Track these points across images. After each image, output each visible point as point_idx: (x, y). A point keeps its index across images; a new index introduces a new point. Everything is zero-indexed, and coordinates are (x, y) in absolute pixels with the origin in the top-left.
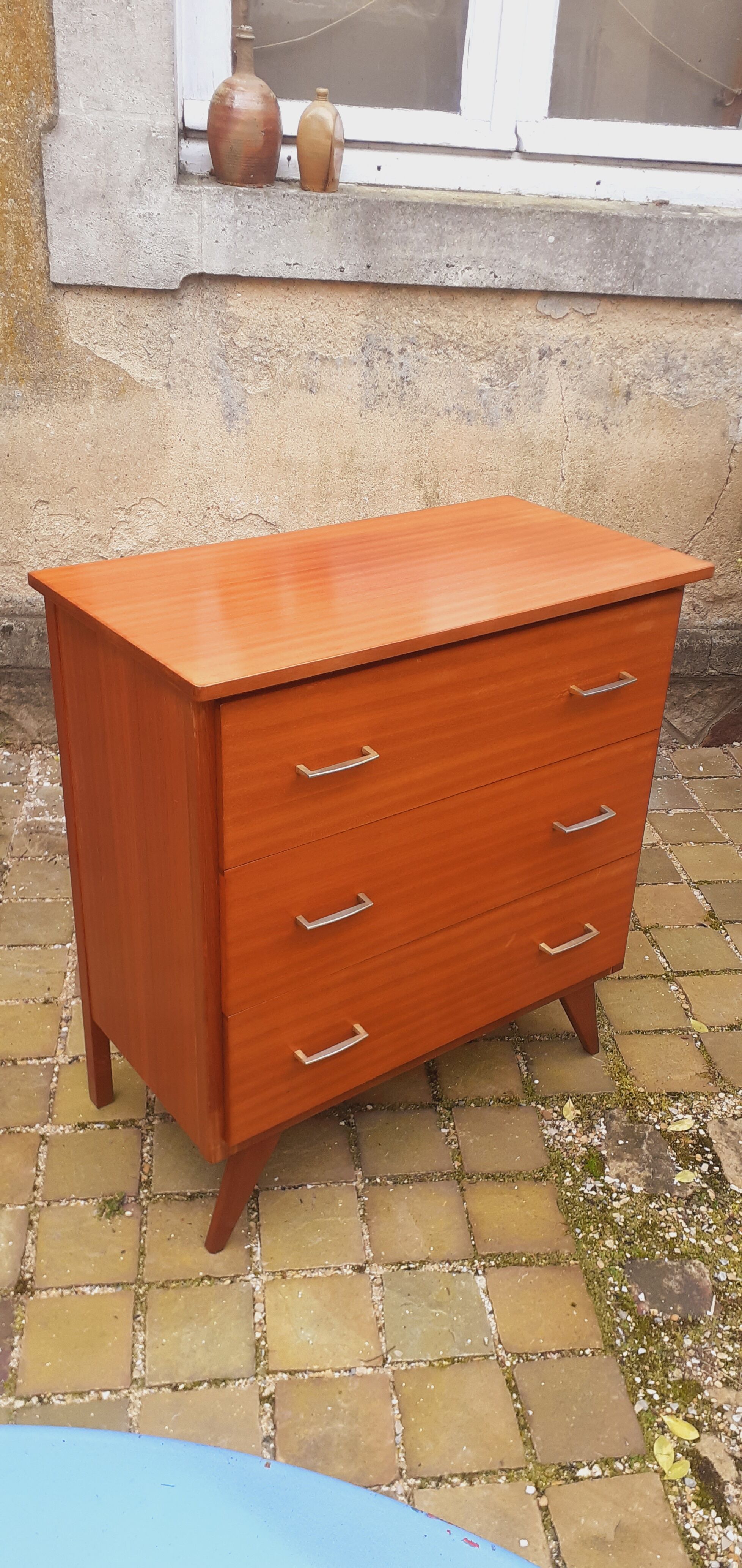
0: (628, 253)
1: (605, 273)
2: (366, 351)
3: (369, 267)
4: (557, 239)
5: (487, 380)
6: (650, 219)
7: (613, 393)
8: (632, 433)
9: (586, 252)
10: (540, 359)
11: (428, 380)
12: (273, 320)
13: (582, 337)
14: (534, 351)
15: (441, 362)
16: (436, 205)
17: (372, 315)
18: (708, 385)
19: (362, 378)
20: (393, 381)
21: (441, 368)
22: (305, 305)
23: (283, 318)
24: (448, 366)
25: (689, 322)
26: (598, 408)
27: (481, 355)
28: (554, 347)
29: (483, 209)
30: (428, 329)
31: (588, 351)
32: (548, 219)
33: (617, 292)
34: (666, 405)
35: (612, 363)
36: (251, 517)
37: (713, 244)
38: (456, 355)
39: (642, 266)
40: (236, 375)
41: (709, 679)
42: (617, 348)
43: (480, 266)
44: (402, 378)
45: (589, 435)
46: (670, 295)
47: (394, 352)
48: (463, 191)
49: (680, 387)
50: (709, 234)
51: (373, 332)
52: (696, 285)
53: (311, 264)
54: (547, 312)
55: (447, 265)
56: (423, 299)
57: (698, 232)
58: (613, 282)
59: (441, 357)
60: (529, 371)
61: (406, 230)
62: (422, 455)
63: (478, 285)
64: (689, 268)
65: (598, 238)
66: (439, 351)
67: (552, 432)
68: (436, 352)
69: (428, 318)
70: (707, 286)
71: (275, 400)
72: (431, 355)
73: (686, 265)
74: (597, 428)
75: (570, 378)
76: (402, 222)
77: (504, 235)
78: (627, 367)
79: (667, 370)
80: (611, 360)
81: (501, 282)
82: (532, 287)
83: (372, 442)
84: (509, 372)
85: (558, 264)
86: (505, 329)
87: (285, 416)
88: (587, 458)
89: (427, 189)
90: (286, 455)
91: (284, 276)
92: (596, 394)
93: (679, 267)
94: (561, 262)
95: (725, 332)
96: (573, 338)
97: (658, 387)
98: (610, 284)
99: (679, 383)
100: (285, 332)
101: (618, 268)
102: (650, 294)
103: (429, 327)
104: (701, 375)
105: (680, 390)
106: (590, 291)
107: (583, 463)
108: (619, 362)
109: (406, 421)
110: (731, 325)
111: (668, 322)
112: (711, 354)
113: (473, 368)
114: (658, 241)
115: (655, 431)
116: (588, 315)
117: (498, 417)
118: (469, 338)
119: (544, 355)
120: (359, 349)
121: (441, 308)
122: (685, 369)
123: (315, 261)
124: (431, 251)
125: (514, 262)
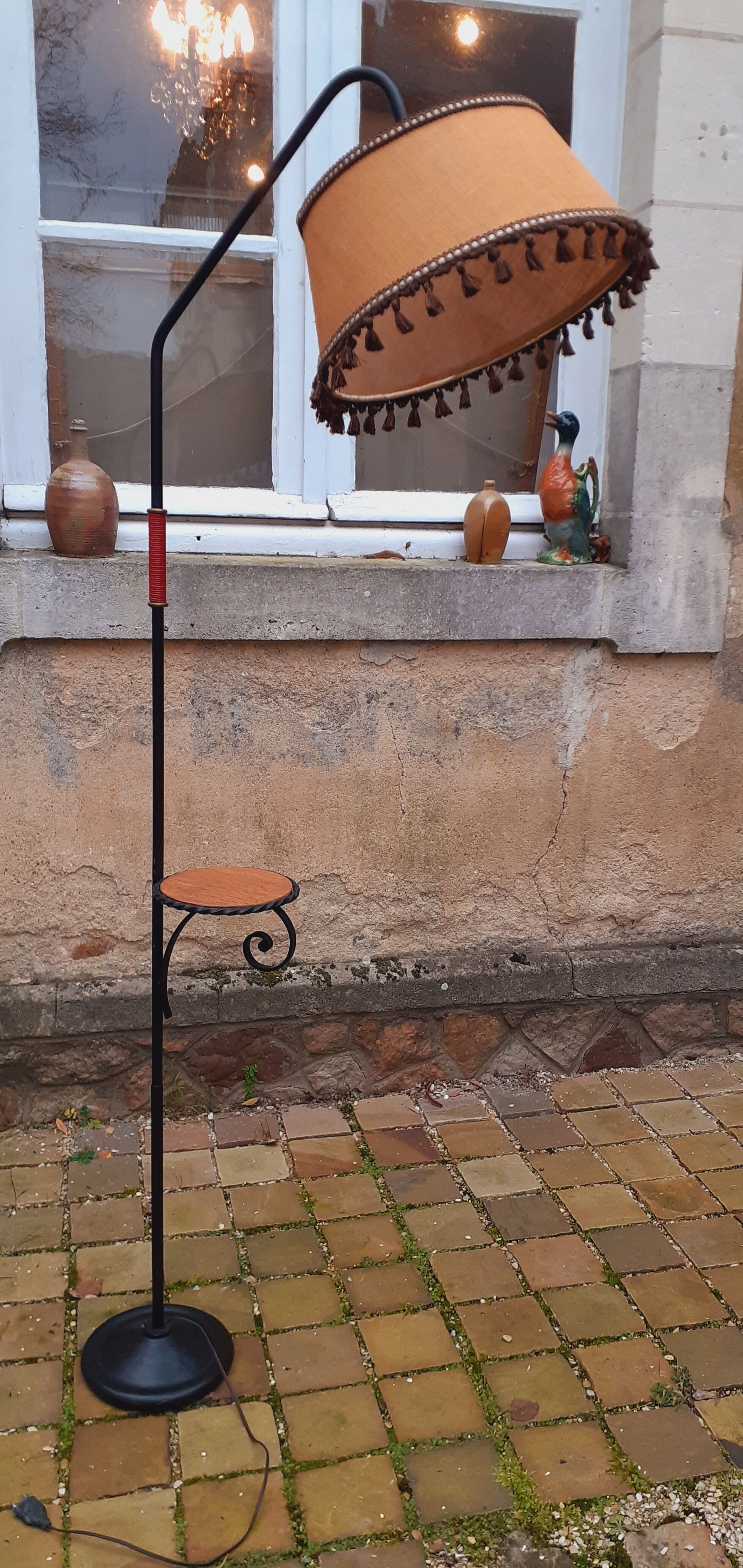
0: (441, 603)
1: (421, 621)
2: (198, 703)
3: (192, 625)
4: (373, 593)
5: (318, 724)
6: (458, 572)
7: (442, 731)
8: (465, 766)
9: (402, 603)
10: (369, 702)
11: (260, 727)
12: (98, 679)
13: (406, 680)
14: (362, 695)
15: (271, 710)
16: (254, 567)
17: (200, 670)
18: (533, 717)
19: (194, 728)
21: (272, 715)
22: (132, 663)
23: (110, 676)
24: (279, 713)
25: (506, 662)
26: (430, 744)
27: (311, 701)
28: (380, 690)
29: (299, 569)
30: (256, 680)
31: (414, 693)
32: (362, 575)
33: (434, 638)
34: (494, 738)
35: (439, 703)
36: (85, 870)
37: (520, 591)
38: (286, 703)
39: (455, 613)
40: (64, 732)
41: (574, 1003)
42: (441, 688)
43: (302, 621)
44: (234, 726)
45: (424, 769)
46: (485, 638)
47: (224, 702)
48: (281, 556)
49: (506, 721)
50: (516, 582)
51: (202, 686)
52: (509, 628)
53: (134, 625)
54: (370, 660)
56: (249, 653)
57: (505, 581)
58: (430, 629)
59: (271, 705)
60: (359, 714)
61: (227, 590)
62: (261, 797)
63: (301, 638)
64: (501, 613)
65: (411, 591)
67: (387, 769)
68: (266, 701)
69: (255, 670)
70: (519, 628)
71: (106, 754)
72: (262, 704)
73: (497, 611)
74: (430, 763)
75: (399, 718)
76: (222, 584)
77: (321, 592)
78: (453, 705)
79: (491, 706)
80: (437, 700)
81: (324, 633)
82: (354, 637)
83: (208, 788)
84: (340, 715)
85: (375, 615)
86: (331, 677)
87: (117, 768)
88: (424, 791)
89: (247, 555)
90: (120, 805)
91: (108, 637)
92: (426, 732)
93: (490, 613)
94: (379, 613)
95: (542, 668)
96: (398, 682)
97: (486, 722)
98: (427, 631)
99: (504, 717)
100: (112, 689)
101: (433, 616)
102: (466, 638)
103: (257, 678)
104: (524, 709)
105: (506, 724)
106: (409, 638)
107: (421, 796)
108: (445, 701)
109: (242, 766)
110: (546, 662)
111: (487, 662)
112: (532, 689)
113: (304, 714)
114: (469, 590)
115: (486, 763)
116: (409, 660)
117: (333, 758)
118: (297, 686)
119: (372, 698)
120: (189, 701)
121: (268, 660)
122: (509, 704)
123: (138, 622)
124: (253, 609)
125: (334, 616)
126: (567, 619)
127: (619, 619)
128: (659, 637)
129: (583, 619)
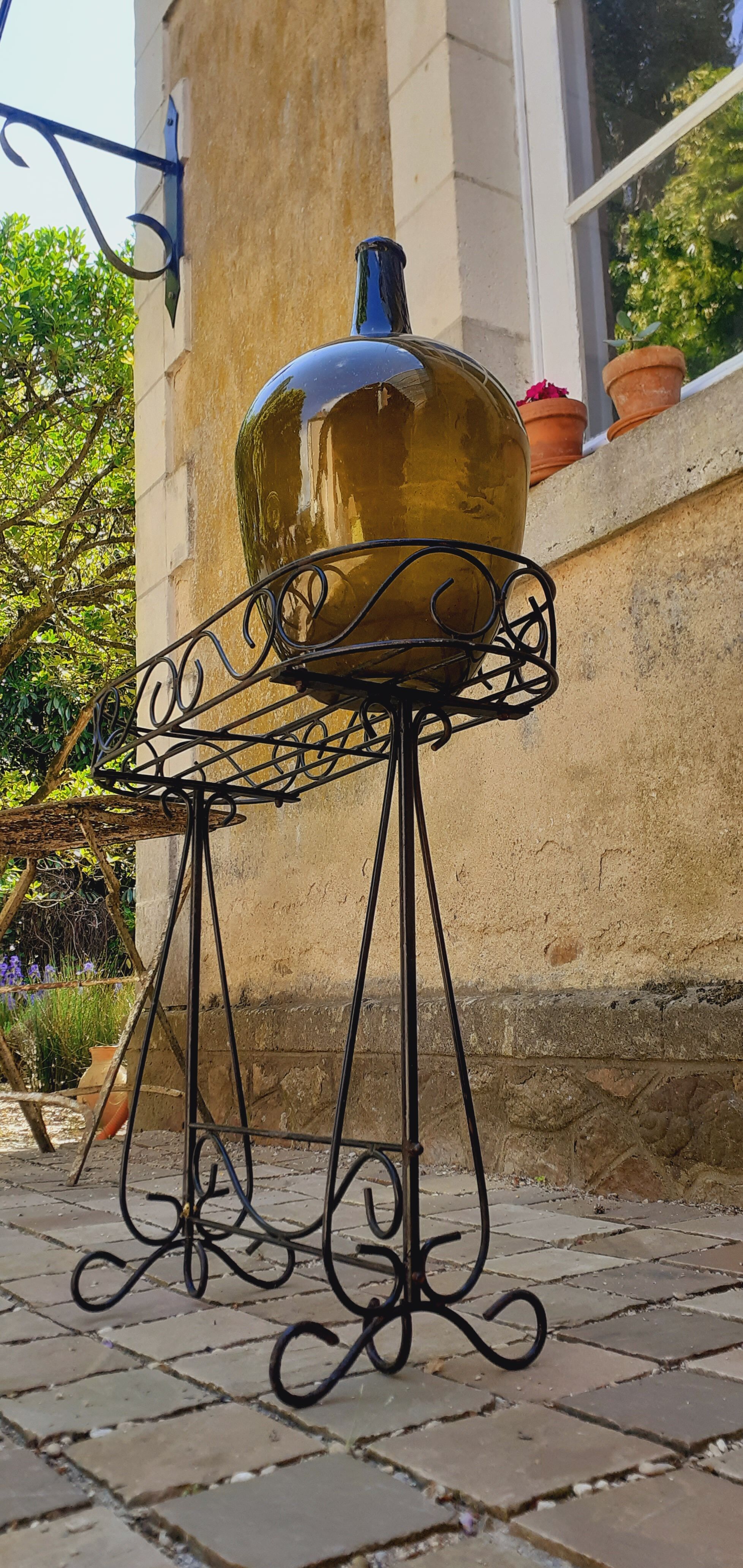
2: (635, 610)
3: (615, 513)
11: (701, 619)
15: (711, 590)
19: (633, 644)
20: (663, 635)
21: (713, 597)
30: (693, 557)
43: (722, 452)
44: (673, 627)
47: (661, 599)
51: (639, 586)
53: (565, 538)
55: (689, 470)
56: (683, 524)
59: (712, 583)
63: (723, 474)
66: (709, 577)
69: (692, 544)
72: (701, 586)
91: (548, 562)
103: (694, 554)
109: (684, 679)
120: (627, 611)
121: (705, 525)
124: (670, 463)
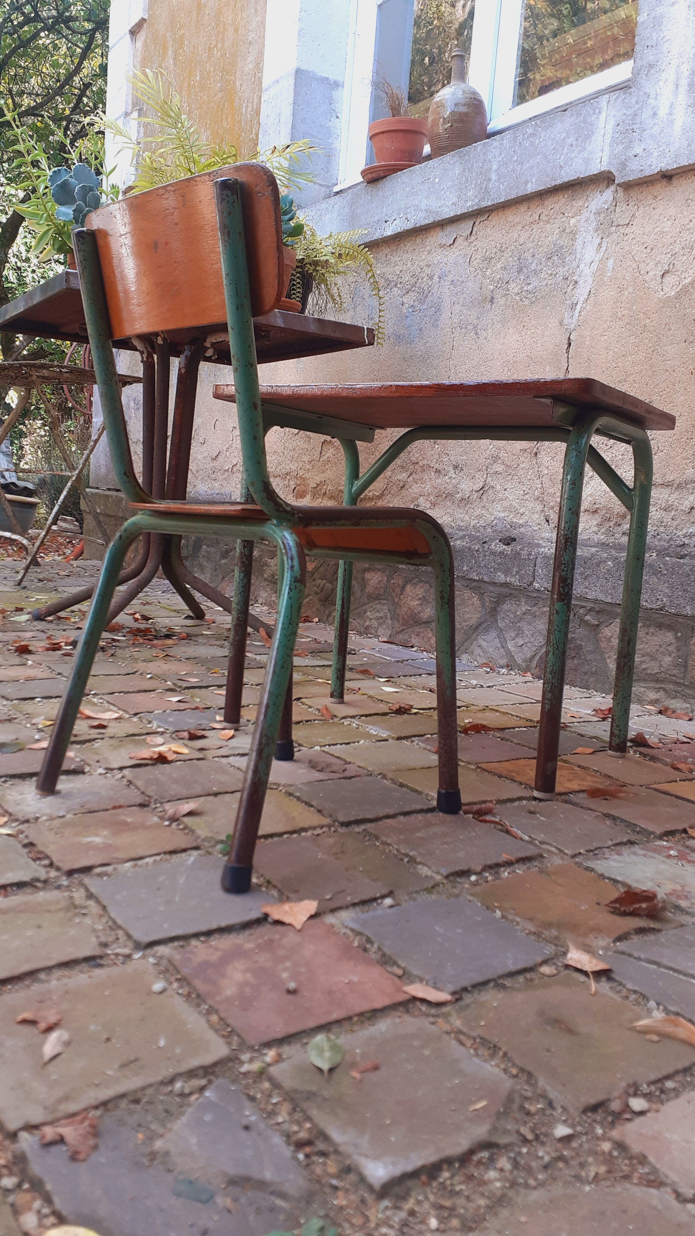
0: (481, 173)
1: (467, 195)
4: (440, 179)
5: (411, 307)
6: (495, 139)
7: (482, 302)
8: (495, 336)
9: (457, 183)
10: (440, 283)
14: (437, 277)
18: (551, 277)
21: (388, 303)
24: (391, 301)
26: (473, 316)
27: (408, 288)
28: (447, 270)
30: (383, 276)
31: (466, 267)
33: (475, 208)
34: (517, 304)
35: (484, 275)
38: (396, 291)
39: (490, 180)
41: (535, 595)
42: (486, 260)
43: (400, 216)
45: (466, 342)
46: (508, 198)
47: (366, 297)
49: (529, 284)
52: (526, 183)
54: (444, 242)
55: (386, 222)
56: (382, 254)
58: (472, 201)
60: (433, 295)
63: (400, 231)
64: (521, 169)
65: (462, 169)
67: (445, 343)
68: (386, 292)
69: (383, 268)
70: (533, 180)
72: (384, 295)
73: (519, 167)
74: (471, 334)
75: (456, 294)
77: (412, 188)
78: (493, 276)
79: (520, 271)
80: (483, 272)
81: (412, 223)
84: (423, 299)
85: (441, 198)
86: (422, 264)
88: (465, 363)
92: (471, 304)
93: (514, 172)
94: (443, 196)
95: (562, 222)
96: (458, 260)
97: (513, 288)
98: (469, 204)
99: (528, 281)
102: (496, 202)
104: (544, 269)
105: (529, 288)
106: (459, 213)
107: (461, 369)
108: (488, 273)
110: (566, 215)
111: (520, 226)
112: (552, 247)
113: (405, 300)
114: (501, 154)
115: (510, 331)
116: (467, 236)
117: (415, 337)
118: (403, 276)
119: (441, 278)
121: (390, 256)
124: (377, 214)
125: (417, 206)
126: (572, 159)
127: (617, 144)
128: (655, 154)
129: (586, 155)
